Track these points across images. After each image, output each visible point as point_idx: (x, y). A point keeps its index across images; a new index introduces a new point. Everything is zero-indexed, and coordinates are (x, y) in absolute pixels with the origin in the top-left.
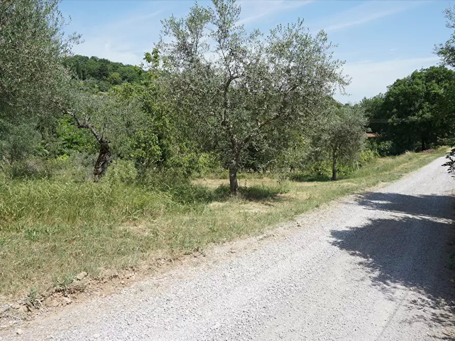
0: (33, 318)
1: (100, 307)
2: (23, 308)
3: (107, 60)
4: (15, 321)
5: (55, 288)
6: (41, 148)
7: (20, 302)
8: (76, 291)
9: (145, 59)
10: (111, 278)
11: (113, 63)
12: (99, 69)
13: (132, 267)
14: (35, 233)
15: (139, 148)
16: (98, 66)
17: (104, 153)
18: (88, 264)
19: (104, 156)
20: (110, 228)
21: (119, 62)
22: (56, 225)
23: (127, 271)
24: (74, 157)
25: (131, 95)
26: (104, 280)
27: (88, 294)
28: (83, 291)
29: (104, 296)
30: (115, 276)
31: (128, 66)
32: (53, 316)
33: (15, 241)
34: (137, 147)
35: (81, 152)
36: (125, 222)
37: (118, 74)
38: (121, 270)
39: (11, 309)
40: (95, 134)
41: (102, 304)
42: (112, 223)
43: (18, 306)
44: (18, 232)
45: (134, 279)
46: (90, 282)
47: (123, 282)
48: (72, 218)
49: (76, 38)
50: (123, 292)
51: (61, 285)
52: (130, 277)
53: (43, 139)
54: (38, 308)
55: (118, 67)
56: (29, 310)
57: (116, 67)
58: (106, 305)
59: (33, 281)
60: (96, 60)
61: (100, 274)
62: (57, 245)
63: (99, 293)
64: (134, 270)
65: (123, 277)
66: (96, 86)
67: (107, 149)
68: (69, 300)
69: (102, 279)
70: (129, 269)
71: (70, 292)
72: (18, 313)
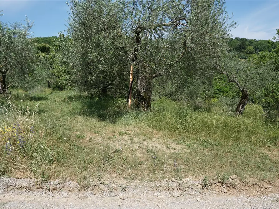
0: (205, 194)
1: (246, 202)
2: (200, 186)
3: (245, 39)
4: (196, 193)
5: (218, 180)
6: (203, 94)
7: (199, 182)
8: (230, 186)
9: (277, 34)
10: (253, 184)
11: (250, 40)
12: (240, 45)
13: (269, 181)
14: (206, 143)
15: (268, 96)
16: (239, 43)
17: (244, 99)
18: (238, 171)
19: (244, 100)
20: (251, 149)
21: (254, 39)
22: (217, 141)
23: (265, 183)
24: (222, 100)
25: (264, 60)
26: (249, 185)
27: (238, 191)
28: (234, 188)
29: (248, 195)
30: (256, 184)
31: (260, 40)
32: (216, 198)
33: (196, 146)
34: (266, 95)
35: (225, 97)
36: (262, 147)
37: (253, 47)
38: (261, 181)
39: (194, 185)
40: (239, 86)
41: (248, 201)
42: (253, 146)
43: (198, 184)
44: (197, 141)
45: (271, 190)
46: (239, 183)
47: (262, 190)
48: (226, 138)
49: (233, 25)
50: (262, 197)
51: (221, 179)
52: (268, 188)
53: (205, 88)
54: (208, 189)
55: (252, 42)
56: (203, 189)
57: (251, 42)
58: (250, 202)
59: (205, 172)
60: (238, 40)
61: (246, 179)
62: (218, 153)
63: (245, 192)
64: (270, 184)
65: (262, 186)
66: (237, 56)
67: (246, 96)
68: (226, 191)
69: (248, 183)
70: (267, 182)
71: (226, 186)
72: (197, 188)
